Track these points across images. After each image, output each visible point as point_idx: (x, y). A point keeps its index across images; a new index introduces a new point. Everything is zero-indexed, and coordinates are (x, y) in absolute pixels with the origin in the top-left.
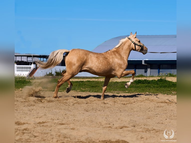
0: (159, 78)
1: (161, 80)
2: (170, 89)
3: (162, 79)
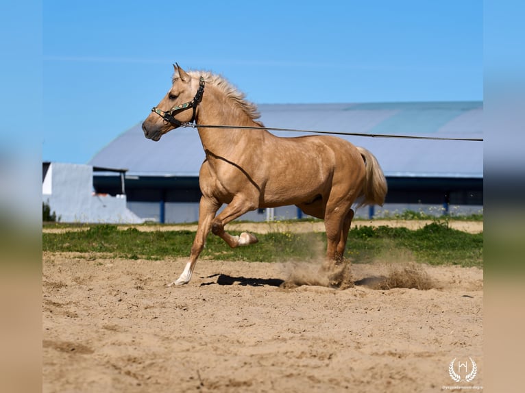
0: (429, 223)
1: (434, 228)
2: (474, 253)
3: (438, 224)
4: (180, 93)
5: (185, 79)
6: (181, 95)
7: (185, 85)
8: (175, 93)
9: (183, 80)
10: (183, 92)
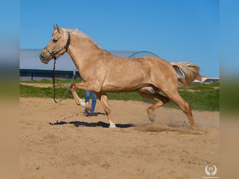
4: (58, 39)
5: (61, 32)
6: (59, 40)
7: (61, 35)
8: (56, 39)
9: (59, 33)
10: (60, 38)
